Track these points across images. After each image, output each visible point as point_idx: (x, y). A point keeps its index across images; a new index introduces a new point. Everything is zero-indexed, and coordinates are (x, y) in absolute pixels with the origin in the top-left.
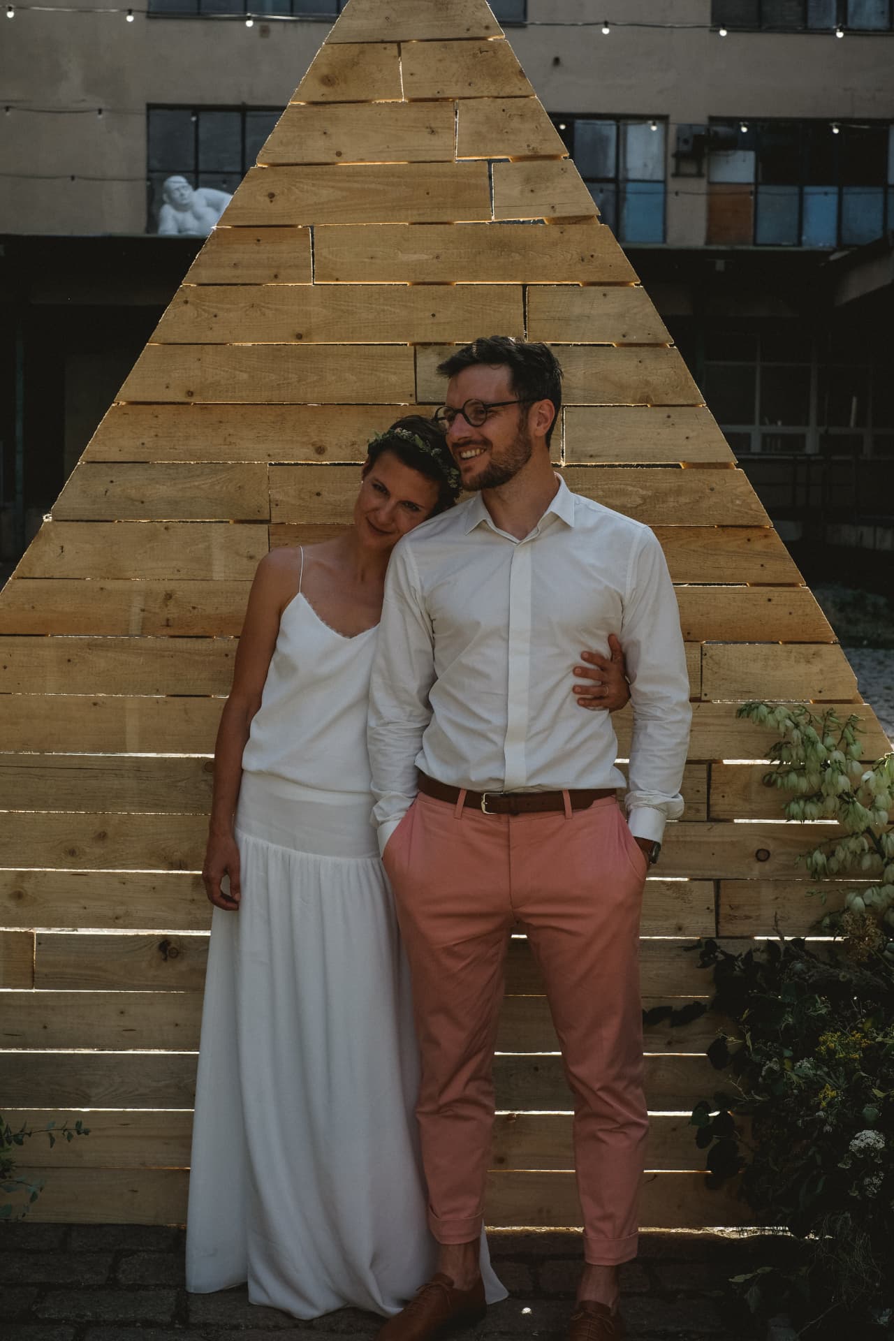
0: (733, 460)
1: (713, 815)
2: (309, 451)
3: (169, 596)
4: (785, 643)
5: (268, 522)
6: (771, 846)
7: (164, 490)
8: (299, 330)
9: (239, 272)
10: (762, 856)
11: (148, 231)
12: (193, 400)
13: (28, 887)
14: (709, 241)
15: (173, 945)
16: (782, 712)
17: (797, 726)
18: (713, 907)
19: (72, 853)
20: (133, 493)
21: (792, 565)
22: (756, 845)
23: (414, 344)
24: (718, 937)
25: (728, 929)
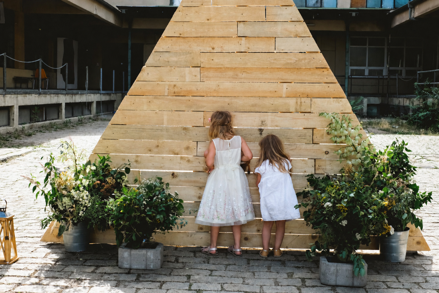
0: (319, 51)
1: (314, 142)
2: (211, 49)
3: (175, 86)
4: (333, 98)
5: (200, 67)
6: (329, 151)
7: (174, 59)
8: (208, 18)
9: (193, 3)
10: (327, 153)
11: (170, 5)
12: (181, 36)
13: (139, 159)
14: (351, 7)
15: (175, 174)
16: (330, 114)
17: (334, 118)
18: (314, 166)
19: (150, 150)
20: (166, 60)
21: (334, 78)
22: (325, 150)
23: (237, 22)
24: (315, 174)
25: (317, 172)
